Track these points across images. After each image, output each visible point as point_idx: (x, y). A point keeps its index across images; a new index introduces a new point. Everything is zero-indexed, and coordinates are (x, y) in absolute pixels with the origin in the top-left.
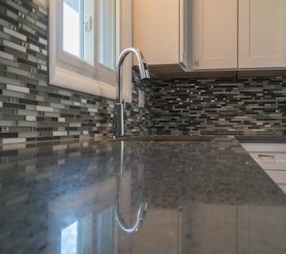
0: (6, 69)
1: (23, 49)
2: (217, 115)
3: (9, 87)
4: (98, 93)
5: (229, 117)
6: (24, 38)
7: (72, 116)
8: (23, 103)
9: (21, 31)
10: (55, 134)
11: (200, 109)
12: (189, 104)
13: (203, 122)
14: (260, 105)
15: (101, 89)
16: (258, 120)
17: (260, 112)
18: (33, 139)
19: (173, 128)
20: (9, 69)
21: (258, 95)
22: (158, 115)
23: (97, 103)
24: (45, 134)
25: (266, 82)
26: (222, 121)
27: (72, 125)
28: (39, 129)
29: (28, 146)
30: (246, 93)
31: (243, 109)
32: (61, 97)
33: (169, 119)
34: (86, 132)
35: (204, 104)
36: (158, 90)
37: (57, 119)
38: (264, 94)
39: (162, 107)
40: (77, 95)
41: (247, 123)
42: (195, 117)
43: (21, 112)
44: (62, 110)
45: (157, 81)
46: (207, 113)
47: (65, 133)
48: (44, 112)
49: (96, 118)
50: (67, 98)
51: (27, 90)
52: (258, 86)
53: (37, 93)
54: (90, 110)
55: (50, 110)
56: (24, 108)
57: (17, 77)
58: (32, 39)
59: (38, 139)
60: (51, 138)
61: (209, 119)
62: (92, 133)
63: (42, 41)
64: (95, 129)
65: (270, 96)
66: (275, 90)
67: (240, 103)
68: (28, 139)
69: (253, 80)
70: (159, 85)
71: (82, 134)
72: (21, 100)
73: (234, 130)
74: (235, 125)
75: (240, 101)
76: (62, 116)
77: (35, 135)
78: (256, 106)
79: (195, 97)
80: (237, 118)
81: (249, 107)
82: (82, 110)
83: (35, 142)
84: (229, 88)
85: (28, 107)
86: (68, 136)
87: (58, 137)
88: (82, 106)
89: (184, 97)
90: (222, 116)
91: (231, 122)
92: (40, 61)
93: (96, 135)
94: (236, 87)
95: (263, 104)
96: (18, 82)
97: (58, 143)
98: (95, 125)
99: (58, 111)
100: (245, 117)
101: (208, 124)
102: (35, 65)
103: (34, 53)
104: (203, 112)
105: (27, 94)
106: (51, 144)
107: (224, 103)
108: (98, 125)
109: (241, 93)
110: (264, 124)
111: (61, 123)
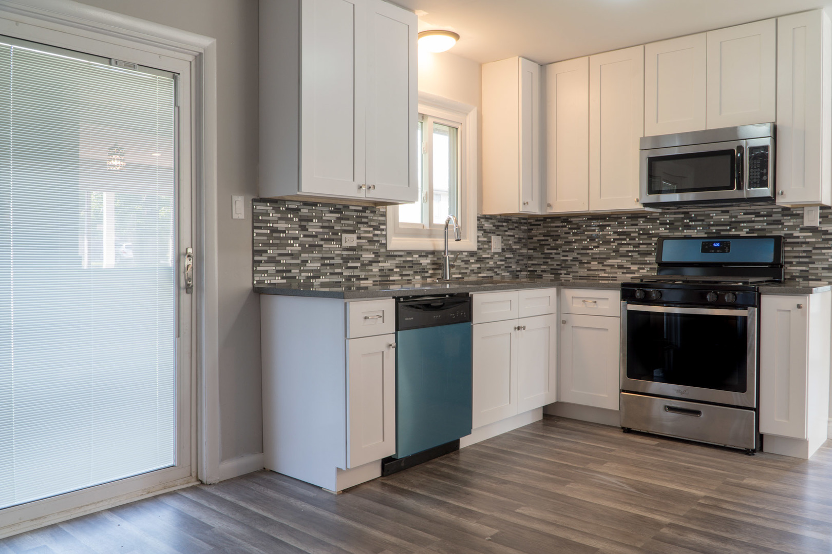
0: (362, 247)
1: (371, 235)
2: (590, 258)
3: (363, 256)
4: (431, 248)
5: (601, 260)
6: (371, 229)
7: (405, 267)
8: (371, 263)
9: (370, 226)
10: (391, 278)
11: (572, 251)
12: (560, 246)
13: (575, 265)
14: (634, 247)
15: (434, 245)
16: (632, 264)
17: (635, 255)
18: (377, 281)
19: (544, 271)
20: (364, 247)
21: (632, 235)
22: (530, 258)
23: (430, 256)
24: (385, 279)
25: (641, 221)
26: (594, 264)
27: (404, 273)
28: (380, 276)
29: (374, 285)
30: (620, 234)
31: (616, 251)
32: (396, 256)
33: (541, 261)
34: (418, 277)
35: (575, 246)
36: (530, 230)
37: (393, 270)
38: (640, 234)
39: (534, 249)
40: (410, 253)
41: (620, 267)
42: (567, 260)
43: (370, 268)
44: (397, 264)
45: (529, 221)
46: (579, 256)
47: (400, 278)
48: (384, 267)
49: (428, 267)
50: (401, 256)
51: (373, 256)
52: (633, 225)
53: (379, 256)
54: (421, 262)
55: (388, 265)
56: (372, 265)
57: (367, 250)
58: (376, 228)
59: (380, 281)
60: (389, 281)
61: (581, 262)
62: (424, 278)
63: (382, 227)
64: (427, 275)
65: (645, 237)
66: (652, 229)
67: (614, 245)
68: (374, 281)
69: (627, 218)
70: (531, 225)
71: (414, 278)
72: (370, 261)
73: (606, 275)
74: (608, 269)
75: (613, 242)
76: (397, 267)
77: (378, 279)
78: (631, 248)
79: (567, 238)
80: (610, 262)
81: (623, 249)
82: (414, 262)
83: (378, 283)
84: (602, 228)
85: (374, 264)
86: (402, 280)
87: (394, 281)
88: (415, 259)
89: (556, 238)
90: (594, 259)
91: (604, 265)
92: (381, 239)
93: (428, 279)
94: (609, 226)
95: (638, 245)
96: (368, 253)
97: (394, 284)
98: (427, 272)
99: (394, 265)
100: (619, 261)
101: (580, 268)
102: (378, 241)
103: (377, 235)
104: (575, 255)
105: (373, 258)
106: (389, 284)
107: (596, 244)
108: (430, 272)
109: (615, 233)
110: (639, 269)
111: (396, 272)
